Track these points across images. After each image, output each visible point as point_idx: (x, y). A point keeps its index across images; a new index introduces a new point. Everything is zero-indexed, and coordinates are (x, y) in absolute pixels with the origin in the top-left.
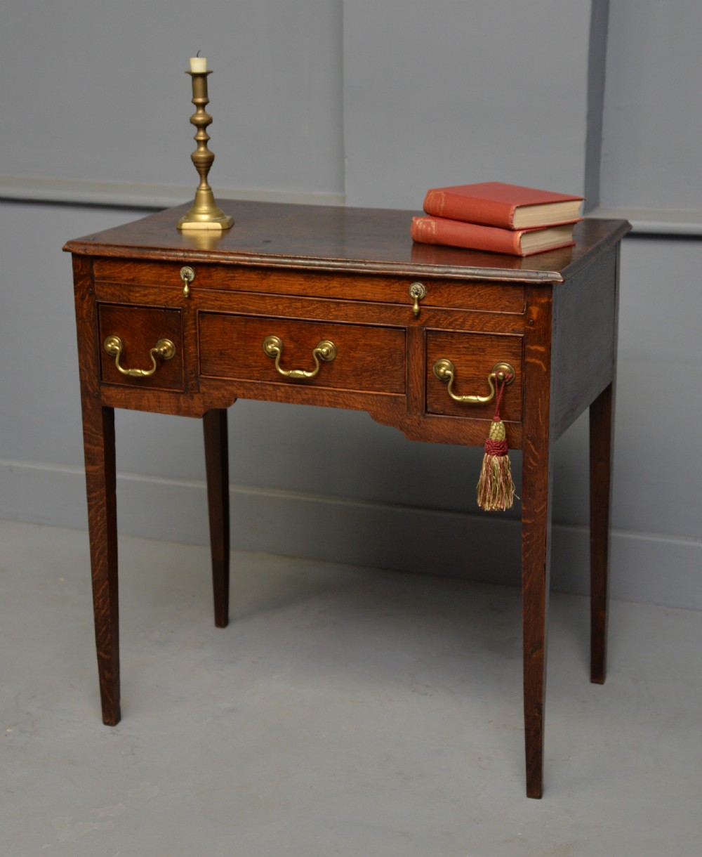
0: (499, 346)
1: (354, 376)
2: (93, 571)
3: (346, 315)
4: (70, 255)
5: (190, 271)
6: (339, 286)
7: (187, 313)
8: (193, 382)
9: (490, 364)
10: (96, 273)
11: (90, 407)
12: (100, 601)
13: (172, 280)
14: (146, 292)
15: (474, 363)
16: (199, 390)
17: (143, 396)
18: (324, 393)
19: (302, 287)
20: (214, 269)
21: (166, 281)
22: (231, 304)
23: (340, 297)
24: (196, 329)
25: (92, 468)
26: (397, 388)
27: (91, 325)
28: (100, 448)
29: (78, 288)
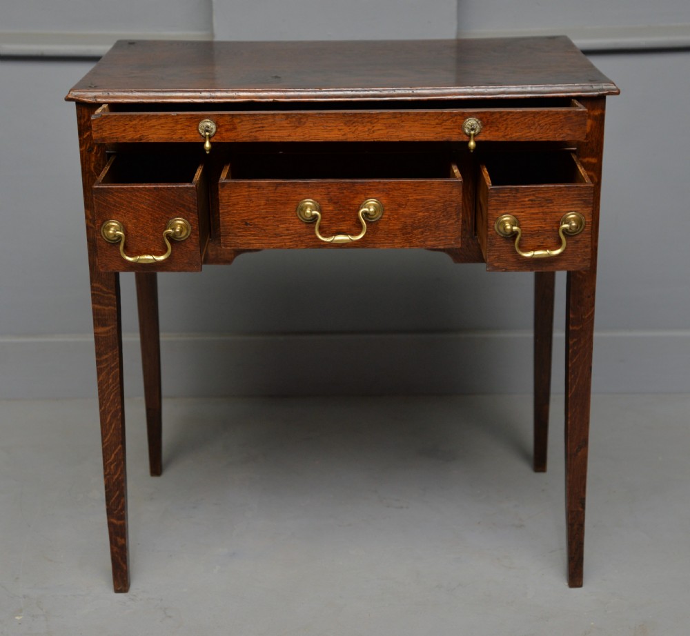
0: (568, 195)
1: (403, 234)
2: (104, 436)
4: (74, 103)
5: (210, 125)
9: (558, 214)
12: (112, 467)
15: (540, 215)
25: (101, 330)
28: (112, 308)
29: (85, 139)
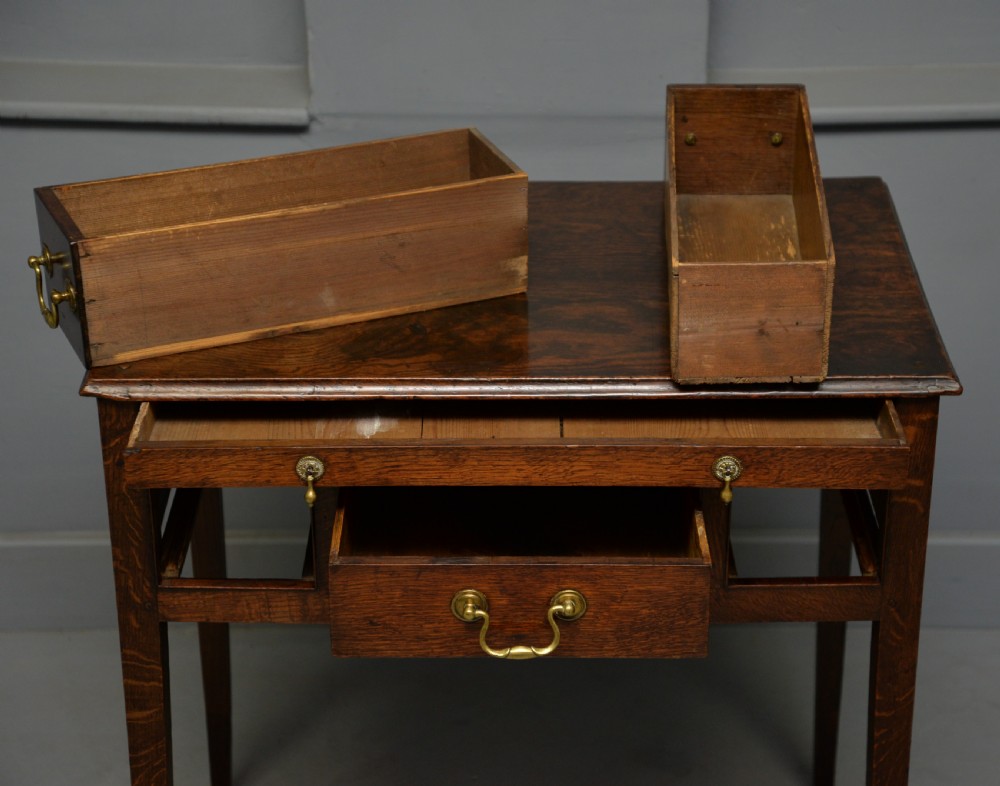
4: (94, 399)
11: (135, 624)
25: (137, 714)
27: (138, 504)
28: (156, 684)
29: (111, 449)
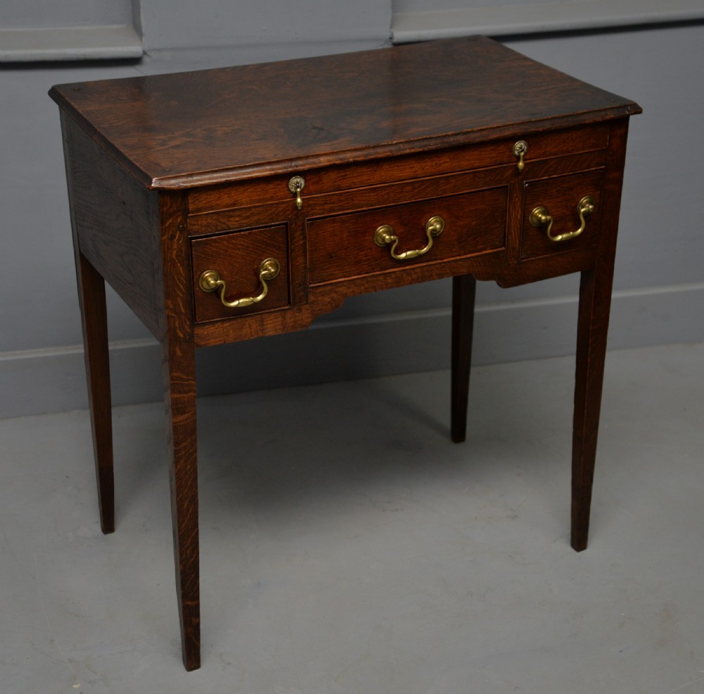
0: (584, 182)
1: (459, 243)
3: (454, 187)
5: (300, 181)
6: (448, 160)
7: (294, 225)
8: (302, 294)
10: (191, 207)
11: (179, 353)
12: (188, 551)
13: (277, 194)
14: (248, 214)
15: (563, 203)
16: (307, 300)
17: (244, 325)
18: (433, 267)
19: (413, 170)
20: (324, 173)
21: (272, 197)
22: (341, 204)
23: (449, 171)
24: (303, 239)
25: (180, 418)
26: (498, 243)
27: (183, 266)
28: (191, 394)
29: (167, 227)
